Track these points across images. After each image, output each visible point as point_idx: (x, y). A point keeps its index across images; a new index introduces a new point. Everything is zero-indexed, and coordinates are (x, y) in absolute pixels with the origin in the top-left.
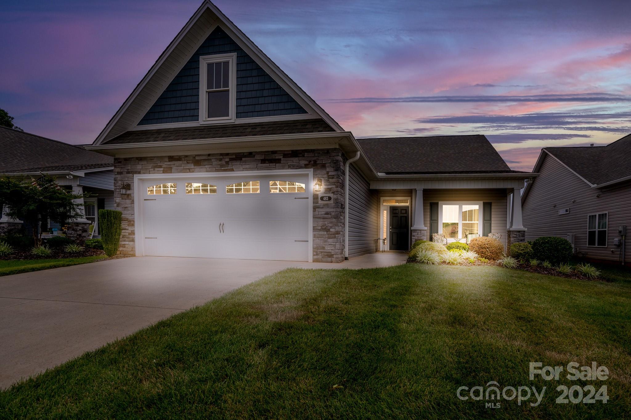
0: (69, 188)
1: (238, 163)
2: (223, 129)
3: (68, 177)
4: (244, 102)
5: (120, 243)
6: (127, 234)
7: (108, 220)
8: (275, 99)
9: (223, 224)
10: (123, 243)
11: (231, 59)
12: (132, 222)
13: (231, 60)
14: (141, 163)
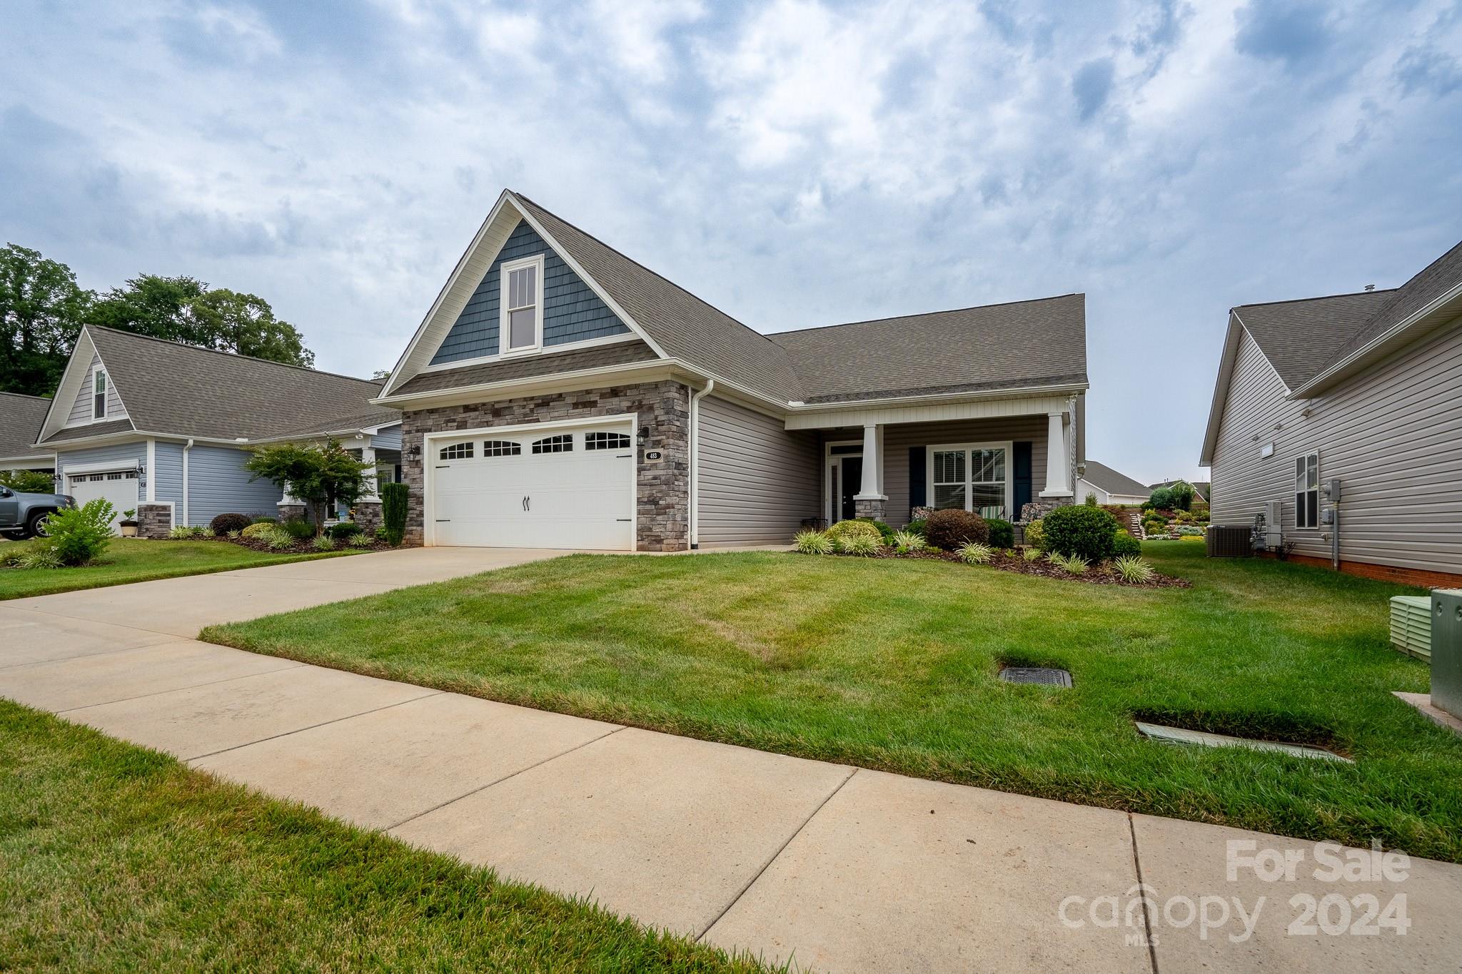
0: (360, 451)
1: (544, 410)
2: (526, 363)
3: (357, 437)
4: (553, 322)
5: (406, 528)
6: (415, 516)
7: (391, 498)
8: (590, 315)
9: (528, 499)
10: (410, 528)
11: (537, 262)
12: (421, 499)
13: (537, 264)
14: (433, 417)
